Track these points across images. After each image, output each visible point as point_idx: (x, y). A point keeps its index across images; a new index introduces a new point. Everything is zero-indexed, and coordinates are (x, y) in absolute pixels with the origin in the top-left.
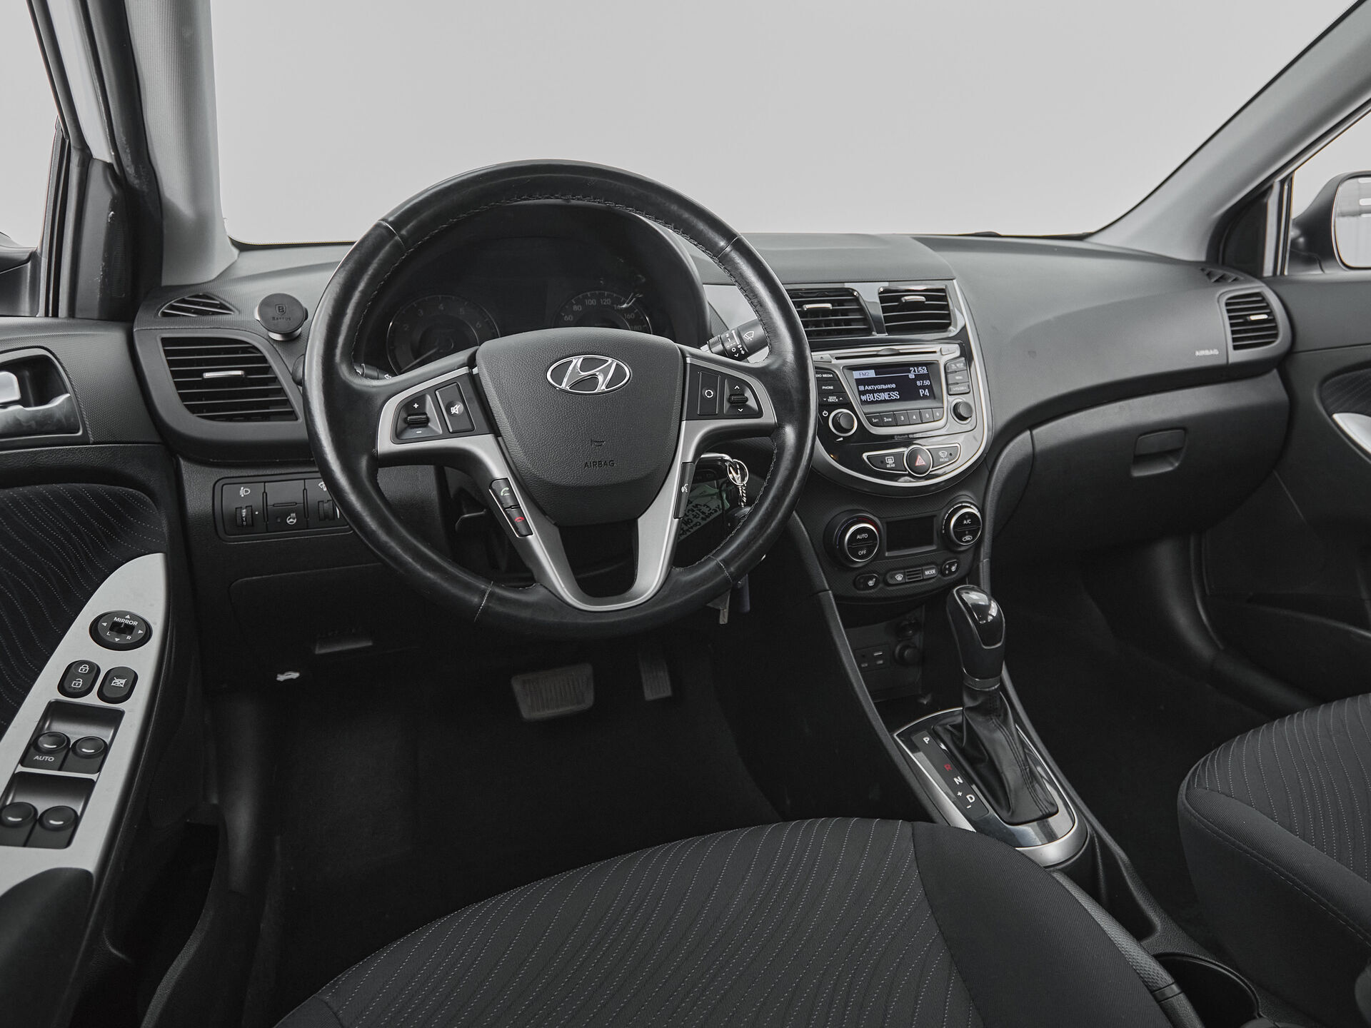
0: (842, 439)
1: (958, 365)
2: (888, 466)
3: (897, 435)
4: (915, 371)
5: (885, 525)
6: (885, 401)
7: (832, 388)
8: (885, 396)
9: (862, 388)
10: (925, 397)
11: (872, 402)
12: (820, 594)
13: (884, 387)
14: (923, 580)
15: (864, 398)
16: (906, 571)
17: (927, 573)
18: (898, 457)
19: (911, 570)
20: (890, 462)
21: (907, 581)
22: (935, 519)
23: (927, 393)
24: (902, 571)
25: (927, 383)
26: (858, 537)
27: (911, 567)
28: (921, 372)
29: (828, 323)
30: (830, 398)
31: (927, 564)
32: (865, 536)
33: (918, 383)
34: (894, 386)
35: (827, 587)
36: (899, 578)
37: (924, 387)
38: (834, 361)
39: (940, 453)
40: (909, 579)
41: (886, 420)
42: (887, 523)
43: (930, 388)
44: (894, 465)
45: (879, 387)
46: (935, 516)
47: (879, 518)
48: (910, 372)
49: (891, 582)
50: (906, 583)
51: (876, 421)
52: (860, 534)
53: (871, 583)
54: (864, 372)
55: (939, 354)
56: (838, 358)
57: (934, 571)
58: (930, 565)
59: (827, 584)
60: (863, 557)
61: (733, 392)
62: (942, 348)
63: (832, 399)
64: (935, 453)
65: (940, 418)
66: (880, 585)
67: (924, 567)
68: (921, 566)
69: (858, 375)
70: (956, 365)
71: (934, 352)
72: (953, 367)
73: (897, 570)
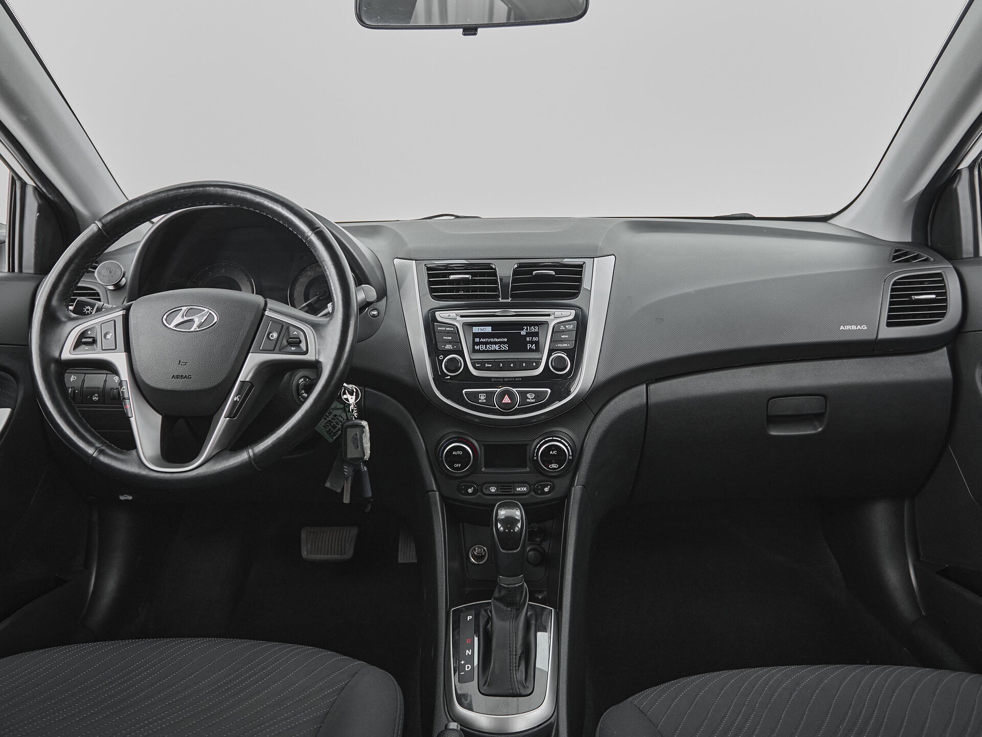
0: (449, 377)
1: (567, 326)
2: (480, 401)
3: (494, 378)
4: (527, 329)
5: (483, 448)
6: (495, 351)
7: (450, 338)
8: (496, 347)
9: (477, 340)
10: (531, 350)
11: (484, 351)
12: (429, 493)
13: (496, 340)
14: (514, 495)
15: (477, 348)
16: (499, 485)
17: (519, 489)
18: (489, 395)
19: (504, 485)
20: (482, 398)
21: (499, 493)
22: (528, 447)
23: (534, 347)
24: (497, 485)
25: (535, 339)
26: (454, 453)
27: (505, 483)
28: (532, 331)
29: (467, 290)
30: (447, 346)
31: (521, 482)
32: (460, 453)
33: (528, 339)
34: (506, 340)
35: (435, 489)
36: (493, 490)
37: (532, 343)
38: (459, 318)
39: (528, 395)
40: (502, 492)
41: (487, 365)
42: (484, 445)
43: (537, 343)
44: (485, 401)
45: (492, 340)
46: (527, 445)
47: (477, 441)
48: (522, 329)
49: (485, 492)
50: (498, 495)
51: (478, 365)
52: (456, 451)
53: (470, 491)
54: (482, 328)
55: (552, 317)
56: (462, 316)
57: (525, 489)
58: (522, 484)
59: (436, 486)
60: (458, 469)
61: (291, 336)
62: (558, 312)
63: (449, 347)
64: (523, 395)
65: (537, 367)
66: (479, 493)
67: (515, 485)
68: (514, 483)
69: (476, 330)
70: (565, 327)
71: (549, 315)
72: (562, 328)
73: (493, 483)
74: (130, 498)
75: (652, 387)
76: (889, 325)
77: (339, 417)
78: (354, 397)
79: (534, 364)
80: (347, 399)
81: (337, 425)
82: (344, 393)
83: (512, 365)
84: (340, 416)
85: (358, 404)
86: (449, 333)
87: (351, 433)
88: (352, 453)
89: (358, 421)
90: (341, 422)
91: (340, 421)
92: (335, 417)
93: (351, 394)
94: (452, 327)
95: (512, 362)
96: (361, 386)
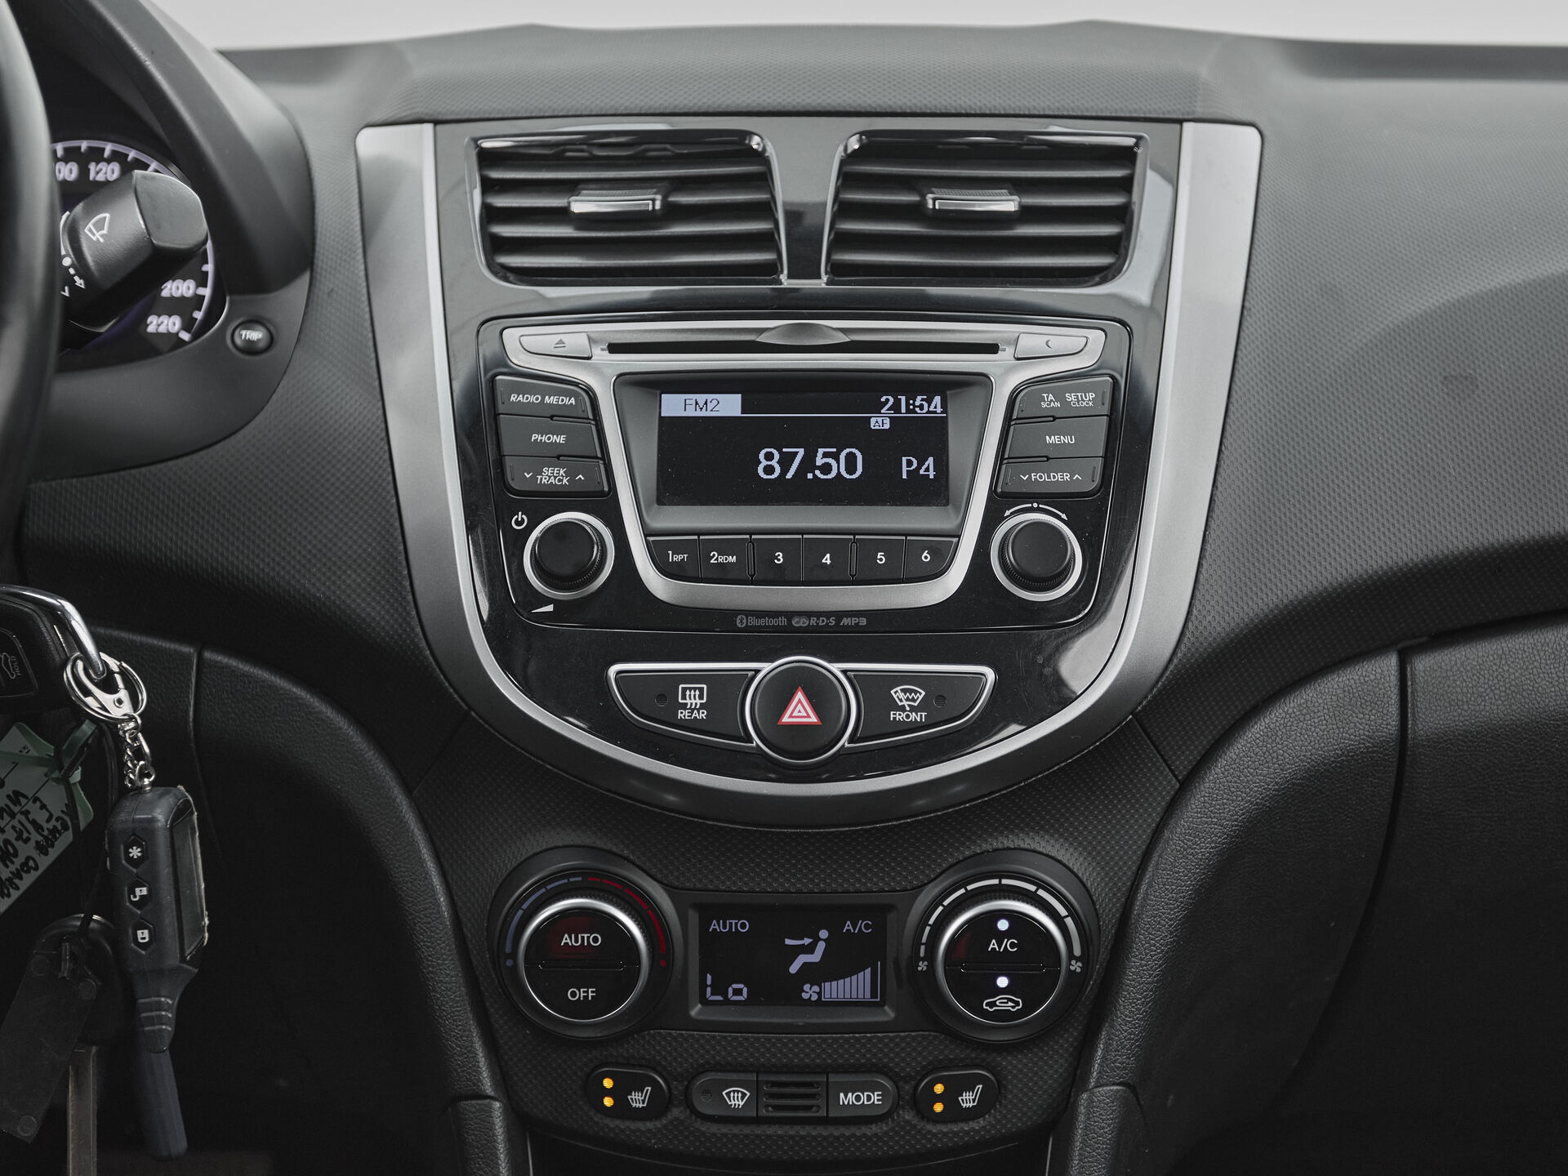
0: (550, 608)
1: (1071, 397)
2: (682, 715)
3: (748, 613)
4: (896, 407)
5: (694, 916)
7: (561, 439)
10: (924, 497)
12: (463, 1104)
14: (826, 1121)
16: (762, 1078)
17: (847, 1099)
18: (725, 691)
19: (783, 1078)
20: (693, 701)
21: (763, 1112)
22: (892, 917)
24: (753, 1077)
26: (566, 939)
27: (790, 1070)
28: (919, 413)
30: (547, 471)
31: (856, 1069)
32: (595, 939)
35: (488, 1089)
36: (736, 1099)
38: (601, 355)
39: (897, 693)
40: (776, 1108)
41: (716, 558)
42: (701, 906)
44: (703, 715)
46: (890, 907)
47: (668, 888)
48: (877, 408)
49: (704, 1105)
50: (758, 1121)
51: (678, 558)
52: (575, 931)
54: (701, 397)
55: (1005, 355)
56: (614, 348)
57: (876, 1098)
58: (862, 1072)
59: (493, 1076)
60: (583, 1009)
62: (1032, 338)
63: (552, 476)
64: (875, 691)
65: (937, 571)
66: (676, 1112)
67: (833, 1078)
68: (825, 1070)
69: (674, 405)
70: (1059, 396)
71: (992, 348)
72: (1049, 402)
73: (733, 1070)
75: (1423, 664)
77: (31, 806)
79: (926, 556)
81: (19, 845)
83: (827, 559)
84: (36, 799)
86: (554, 418)
90: (38, 827)
91: (34, 823)
92: (16, 802)
94: (569, 394)
95: (825, 547)
96: (190, 644)
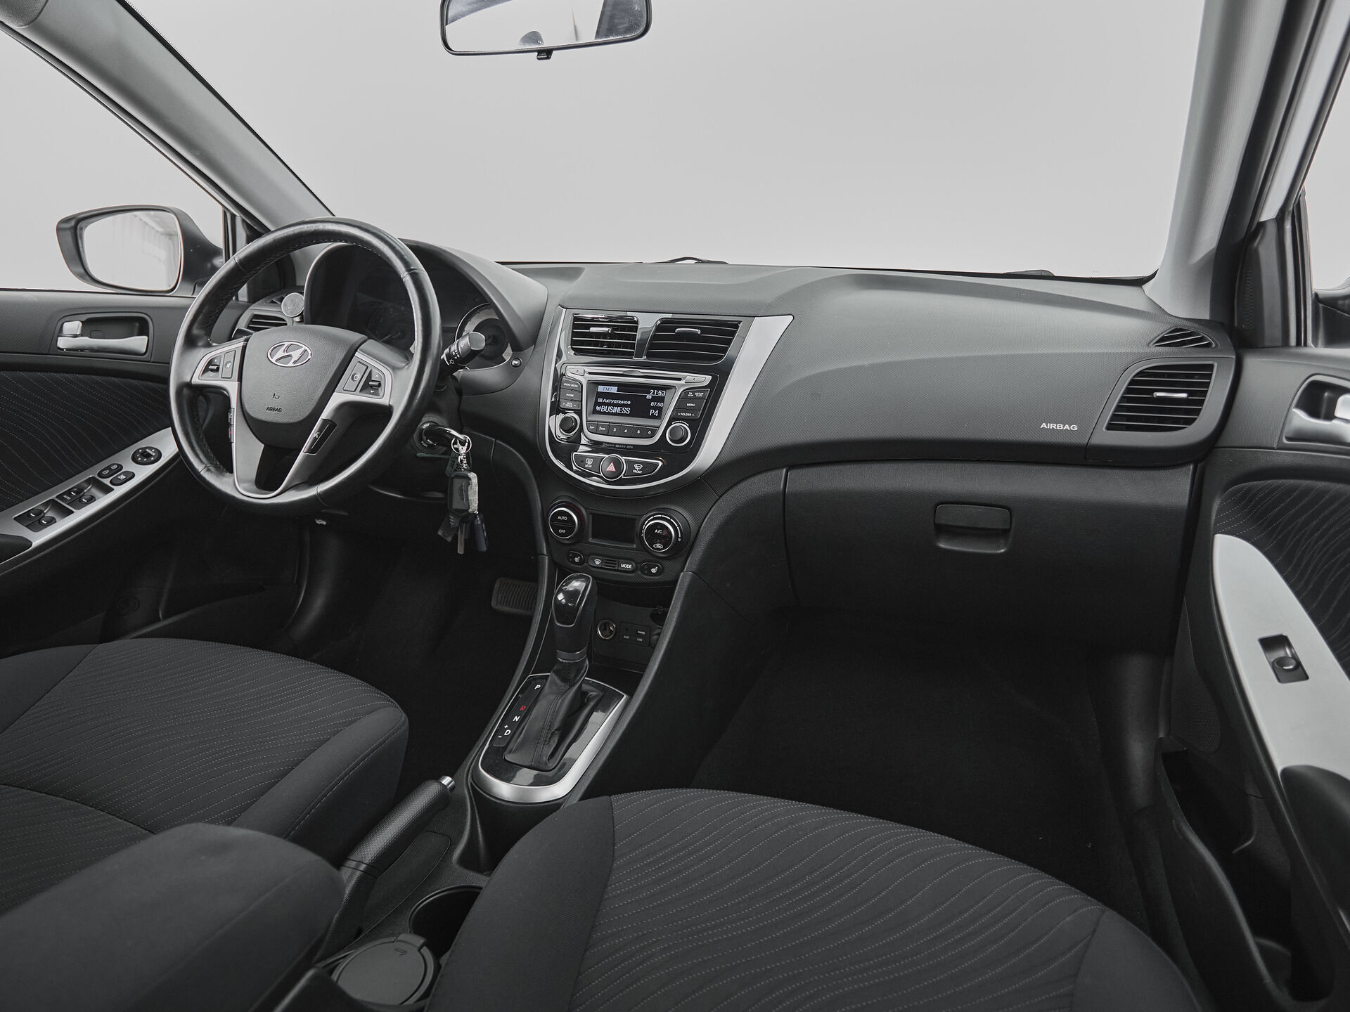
1: (696, 394)
2: (586, 466)
3: (606, 443)
4: (654, 393)
5: (591, 516)
6: (616, 414)
7: (573, 396)
8: (618, 410)
9: (600, 400)
10: (653, 417)
11: (604, 413)
13: (620, 402)
14: (620, 571)
15: (598, 408)
16: (604, 558)
17: (623, 566)
18: (597, 461)
19: (610, 559)
20: (589, 462)
21: (602, 566)
22: (637, 521)
23: (656, 413)
24: (601, 558)
25: (660, 405)
26: (559, 518)
27: (609, 557)
28: (659, 395)
29: (610, 345)
30: (568, 403)
32: (565, 518)
33: (652, 404)
34: (629, 403)
35: (545, 553)
36: (598, 562)
37: (655, 408)
38: (587, 375)
39: (636, 466)
40: (606, 566)
41: (601, 428)
42: (591, 514)
43: (660, 409)
44: (591, 466)
45: (615, 402)
46: (635, 519)
47: (585, 508)
48: (649, 393)
49: (590, 563)
50: (602, 568)
51: (594, 427)
52: (561, 516)
53: (576, 560)
54: (608, 387)
55: (682, 382)
56: (590, 373)
57: (630, 566)
58: (628, 560)
59: (547, 550)
60: (562, 535)
61: (373, 379)
62: (690, 377)
63: (569, 405)
64: (631, 464)
65: (652, 436)
66: (585, 564)
67: (621, 560)
68: (620, 558)
69: (601, 389)
70: (694, 394)
71: (680, 379)
72: (691, 394)
73: (598, 555)
74: (325, 523)
75: (792, 474)
76: (1110, 427)
78: (465, 448)
79: (650, 432)
80: (457, 449)
82: (455, 443)
83: (626, 431)
85: (467, 454)
86: (572, 390)
87: (457, 483)
88: (457, 504)
89: (466, 472)
93: (463, 444)
94: (577, 384)
95: (625, 428)
96: (494, 438)
